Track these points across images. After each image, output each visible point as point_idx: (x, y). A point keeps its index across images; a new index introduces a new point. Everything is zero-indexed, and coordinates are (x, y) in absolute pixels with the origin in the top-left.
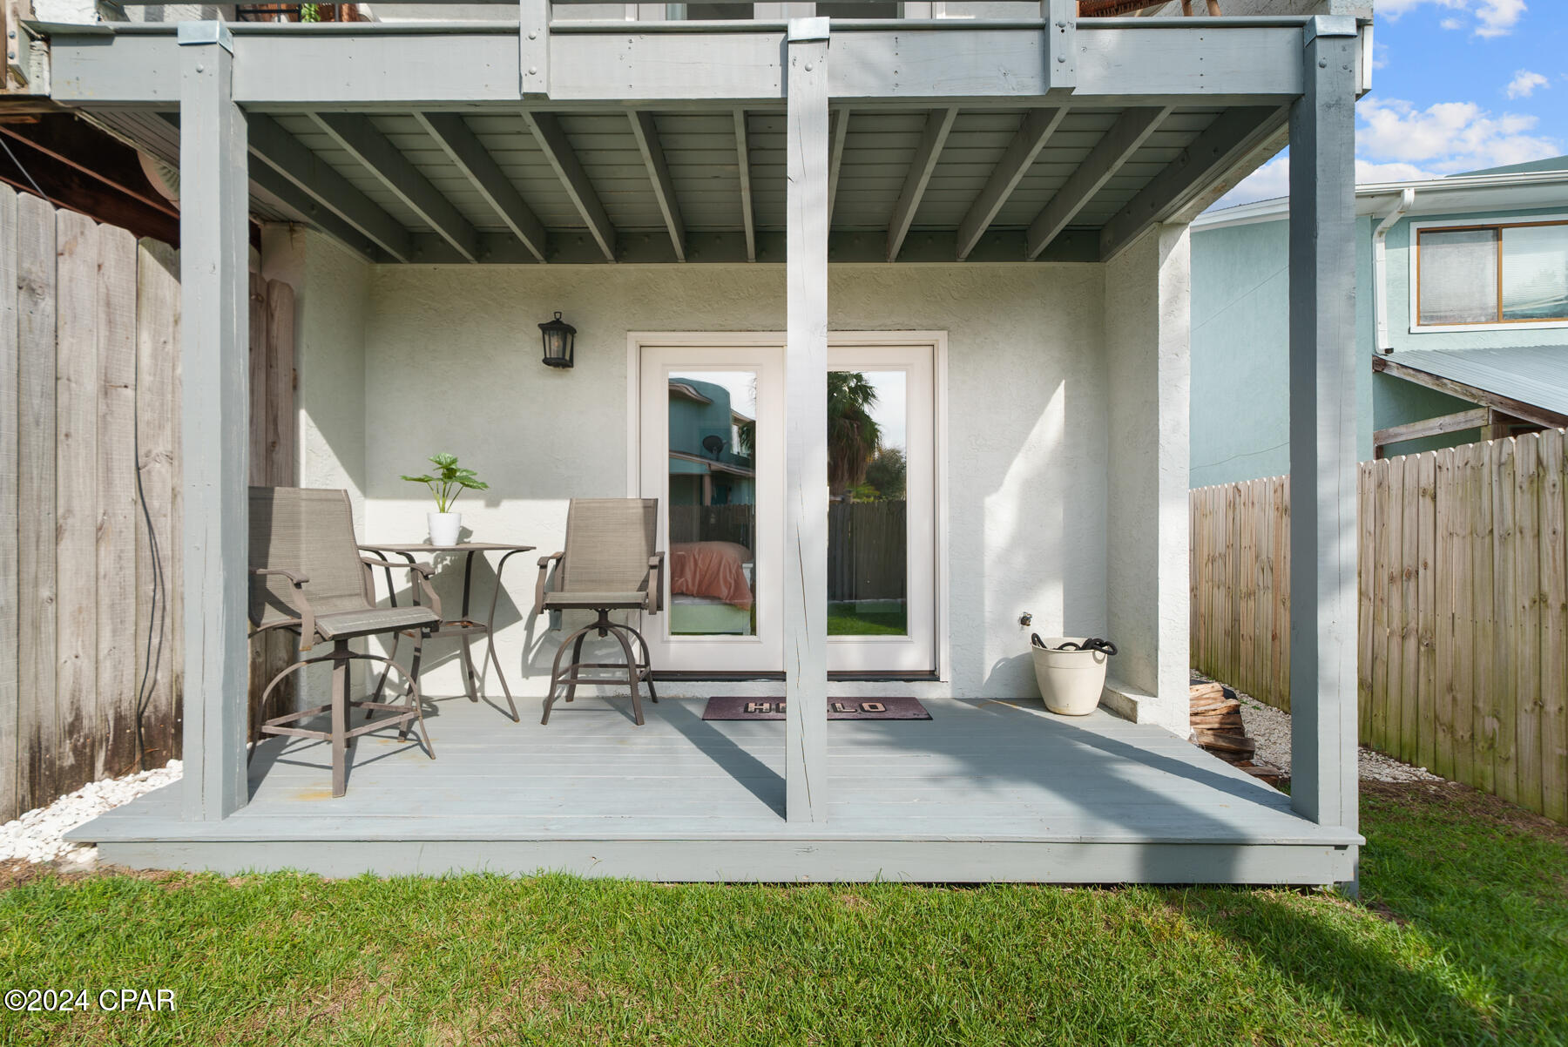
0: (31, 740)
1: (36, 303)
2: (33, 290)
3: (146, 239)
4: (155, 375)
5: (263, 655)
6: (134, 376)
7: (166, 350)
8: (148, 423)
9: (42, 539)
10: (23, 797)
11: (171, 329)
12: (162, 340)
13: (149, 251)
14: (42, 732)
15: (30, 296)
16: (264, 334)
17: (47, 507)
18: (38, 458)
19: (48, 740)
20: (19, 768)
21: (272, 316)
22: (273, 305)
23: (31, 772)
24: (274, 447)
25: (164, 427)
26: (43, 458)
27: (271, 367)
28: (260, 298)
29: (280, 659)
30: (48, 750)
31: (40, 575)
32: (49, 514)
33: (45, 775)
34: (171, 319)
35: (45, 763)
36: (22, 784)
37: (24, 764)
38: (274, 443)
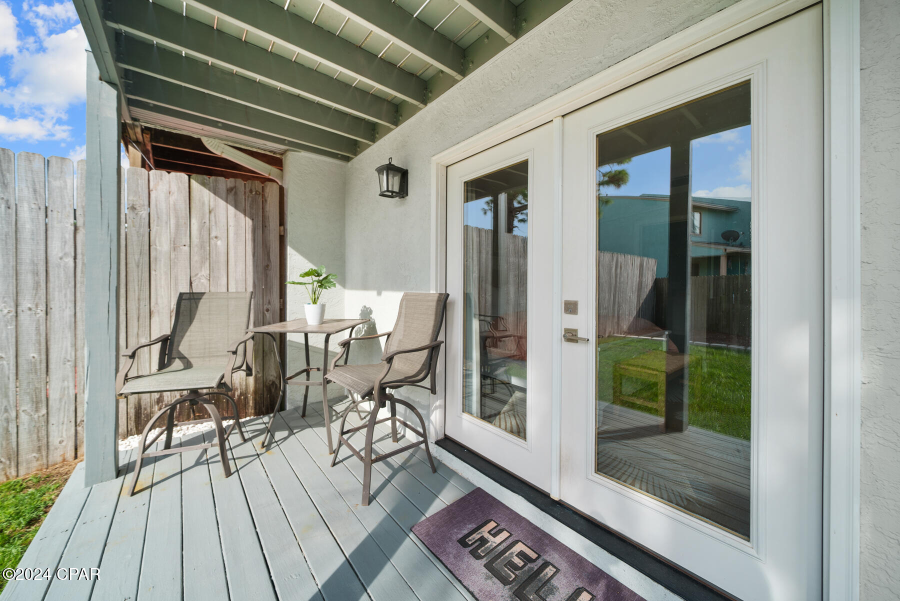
0: (135, 405)
1: (137, 214)
2: (135, 209)
3: (194, 176)
4: (200, 239)
5: (261, 373)
6: (189, 240)
7: (205, 226)
8: (196, 261)
9: (140, 317)
10: (131, 429)
11: (208, 216)
12: (204, 221)
13: (196, 181)
14: (142, 401)
15: (133, 211)
16: (261, 210)
17: (144, 303)
18: (138, 281)
19: (146, 405)
20: (129, 417)
21: (266, 201)
22: (266, 195)
23: (135, 418)
24: (267, 267)
25: (205, 263)
26: (141, 282)
27: (265, 226)
28: (258, 193)
29: (272, 376)
30: (145, 409)
31: (140, 333)
32: (145, 306)
33: (144, 420)
34: (208, 211)
35: (144, 415)
36: (130, 424)
37: (131, 415)
38: (267, 266)
